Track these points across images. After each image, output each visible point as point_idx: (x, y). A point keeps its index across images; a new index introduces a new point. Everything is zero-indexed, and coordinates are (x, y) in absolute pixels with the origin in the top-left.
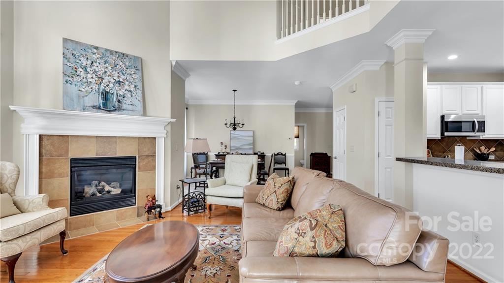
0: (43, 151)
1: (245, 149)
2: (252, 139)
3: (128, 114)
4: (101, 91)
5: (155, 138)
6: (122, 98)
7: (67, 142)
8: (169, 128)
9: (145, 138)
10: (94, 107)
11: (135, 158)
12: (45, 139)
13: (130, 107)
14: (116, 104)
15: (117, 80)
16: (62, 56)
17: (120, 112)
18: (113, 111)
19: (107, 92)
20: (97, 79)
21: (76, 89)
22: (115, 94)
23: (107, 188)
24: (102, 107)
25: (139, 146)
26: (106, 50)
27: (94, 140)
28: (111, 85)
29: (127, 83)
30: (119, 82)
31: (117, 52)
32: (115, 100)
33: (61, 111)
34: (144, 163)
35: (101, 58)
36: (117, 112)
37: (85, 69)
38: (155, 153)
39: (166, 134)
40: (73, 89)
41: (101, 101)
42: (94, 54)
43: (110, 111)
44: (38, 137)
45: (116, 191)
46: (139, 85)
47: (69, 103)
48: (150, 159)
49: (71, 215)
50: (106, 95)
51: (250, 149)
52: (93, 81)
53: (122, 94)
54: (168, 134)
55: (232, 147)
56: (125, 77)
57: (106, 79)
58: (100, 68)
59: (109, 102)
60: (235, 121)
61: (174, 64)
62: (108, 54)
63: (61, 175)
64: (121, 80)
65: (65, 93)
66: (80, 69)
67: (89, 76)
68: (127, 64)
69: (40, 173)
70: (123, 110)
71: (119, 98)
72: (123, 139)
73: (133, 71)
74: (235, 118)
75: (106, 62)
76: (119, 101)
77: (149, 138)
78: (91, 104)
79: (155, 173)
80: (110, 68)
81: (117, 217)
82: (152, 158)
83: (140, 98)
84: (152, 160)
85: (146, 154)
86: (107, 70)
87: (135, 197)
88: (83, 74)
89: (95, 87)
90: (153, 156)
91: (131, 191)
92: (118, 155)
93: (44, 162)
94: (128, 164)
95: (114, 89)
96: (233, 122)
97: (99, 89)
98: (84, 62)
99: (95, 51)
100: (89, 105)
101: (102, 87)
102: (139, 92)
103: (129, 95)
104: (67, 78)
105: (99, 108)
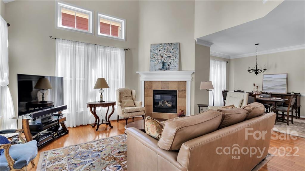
0: (146, 87)
1: (277, 89)
2: (285, 80)
3: (172, 71)
4: (162, 62)
5: (186, 81)
6: (170, 63)
7: (152, 84)
8: (194, 76)
9: (181, 81)
10: (159, 69)
11: (176, 91)
12: (146, 82)
13: (173, 67)
14: (167, 66)
15: (168, 56)
16: (150, 51)
17: (169, 70)
18: (166, 70)
19: (164, 62)
20: (161, 57)
21: (154, 62)
22: (167, 62)
23: (167, 103)
24: (162, 69)
25: (178, 85)
26: (165, 44)
27: (160, 83)
28: (166, 59)
29: (172, 56)
30: (169, 57)
31: (169, 44)
32: (167, 65)
33: (149, 72)
34: (181, 94)
35: (163, 48)
36: (167, 70)
37: (157, 54)
38: (186, 89)
39: (192, 79)
40: (153, 63)
41: (162, 66)
42: (160, 47)
43: (165, 70)
44: (144, 82)
45: (170, 105)
46: (178, 56)
47: (152, 69)
48: (184, 92)
49: (153, 112)
50: (163, 64)
51: (283, 89)
52: (159, 58)
53: (170, 62)
54: (193, 79)
55: (265, 87)
56: (171, 54)
57: (164, 56)
58: (162, 53)
59: (164, 66)
60: (257, 67)
61: (197, 40)
62: (165, 45)
63: (150, 96)
64: (170, 56)
65: (151, 65)
66: (155, 55)
67: (158, 56)
68: (173, 48)
69: (145, 94)
70: (170, 69)
71: (169, 64)
72: (171, 82)
73: (175, 50)
74: (257, 65)
75: (164, 49)
76: (168, 65)
77: (183, 81)
78: (158, 68)
79: (186, 99)
80: (166, 51)
81: (169, 117)
82: (184, 91)
83: (178, 63)
84: (185, 92)
85: (182, 89)
86: (164, 53)
87: (176, 109)
88: (156, 57)
89: (160, 61)
90: (185, 90)
91: (175, 106)
92: (169, 89)
93: (146, 91)
94: (173, 93)
95: (167, 60)
96: (256, 68)
97: (161, 61)
98: (157, 51)
99: (161, 45)
100: (157, 68)
101: (162, 60)
102: (178, 60)
103: (173, 62)
104: (151, 59)
105: (161, 69)
